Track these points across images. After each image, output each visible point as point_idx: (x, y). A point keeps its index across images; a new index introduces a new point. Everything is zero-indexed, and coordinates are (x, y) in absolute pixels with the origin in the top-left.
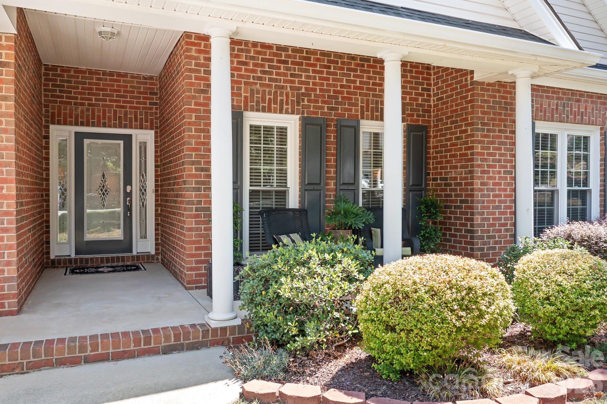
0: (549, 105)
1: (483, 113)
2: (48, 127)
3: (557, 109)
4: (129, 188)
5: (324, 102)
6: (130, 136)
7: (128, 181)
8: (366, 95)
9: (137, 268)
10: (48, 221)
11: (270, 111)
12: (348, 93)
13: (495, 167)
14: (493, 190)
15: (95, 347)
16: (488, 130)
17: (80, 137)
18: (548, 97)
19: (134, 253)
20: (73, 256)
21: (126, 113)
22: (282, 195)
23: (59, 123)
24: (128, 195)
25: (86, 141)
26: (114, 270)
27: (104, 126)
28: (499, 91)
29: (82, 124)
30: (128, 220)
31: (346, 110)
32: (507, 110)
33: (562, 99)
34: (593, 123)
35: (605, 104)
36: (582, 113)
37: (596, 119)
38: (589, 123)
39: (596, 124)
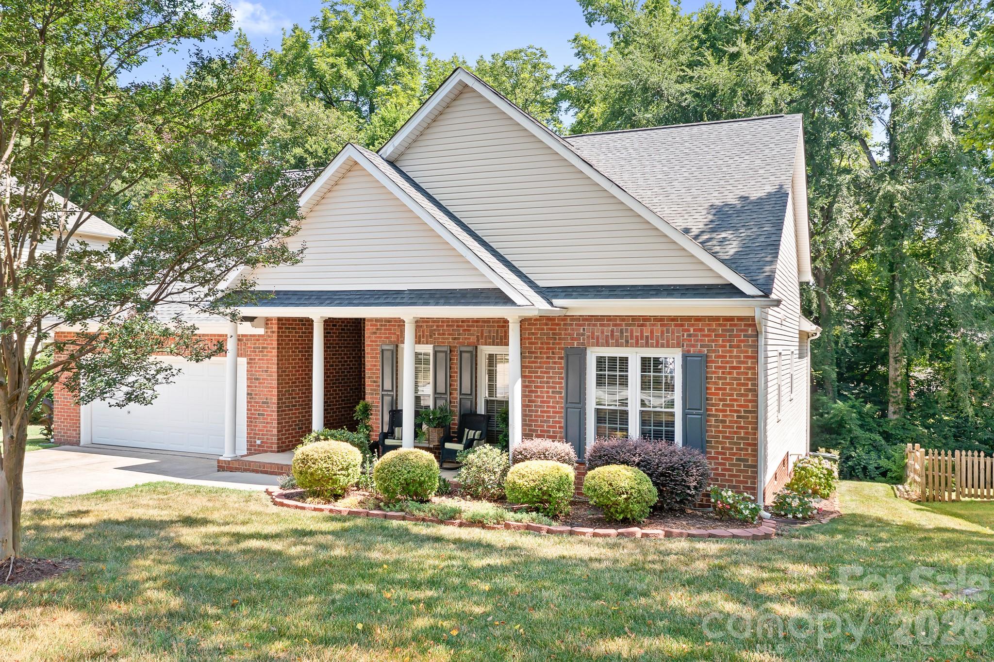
0: (602, 332)
1: (530, 343)
3: (612, 335)
5: (449, 334)
8: (482, 326)
12: (468, 326)
13: (543, 387)
14: (540, 407)
16: (535, 358)
18: (601, 325)
22: (427, 400)
28: (547, 324)
31: (466, 339)
32: (555, 339)
33: (620, 325)
34: (663, 346)
35: (682, 325)
36: (647, 337)
37: (668, 341)
38: (657, 346)
39: (668, 346)
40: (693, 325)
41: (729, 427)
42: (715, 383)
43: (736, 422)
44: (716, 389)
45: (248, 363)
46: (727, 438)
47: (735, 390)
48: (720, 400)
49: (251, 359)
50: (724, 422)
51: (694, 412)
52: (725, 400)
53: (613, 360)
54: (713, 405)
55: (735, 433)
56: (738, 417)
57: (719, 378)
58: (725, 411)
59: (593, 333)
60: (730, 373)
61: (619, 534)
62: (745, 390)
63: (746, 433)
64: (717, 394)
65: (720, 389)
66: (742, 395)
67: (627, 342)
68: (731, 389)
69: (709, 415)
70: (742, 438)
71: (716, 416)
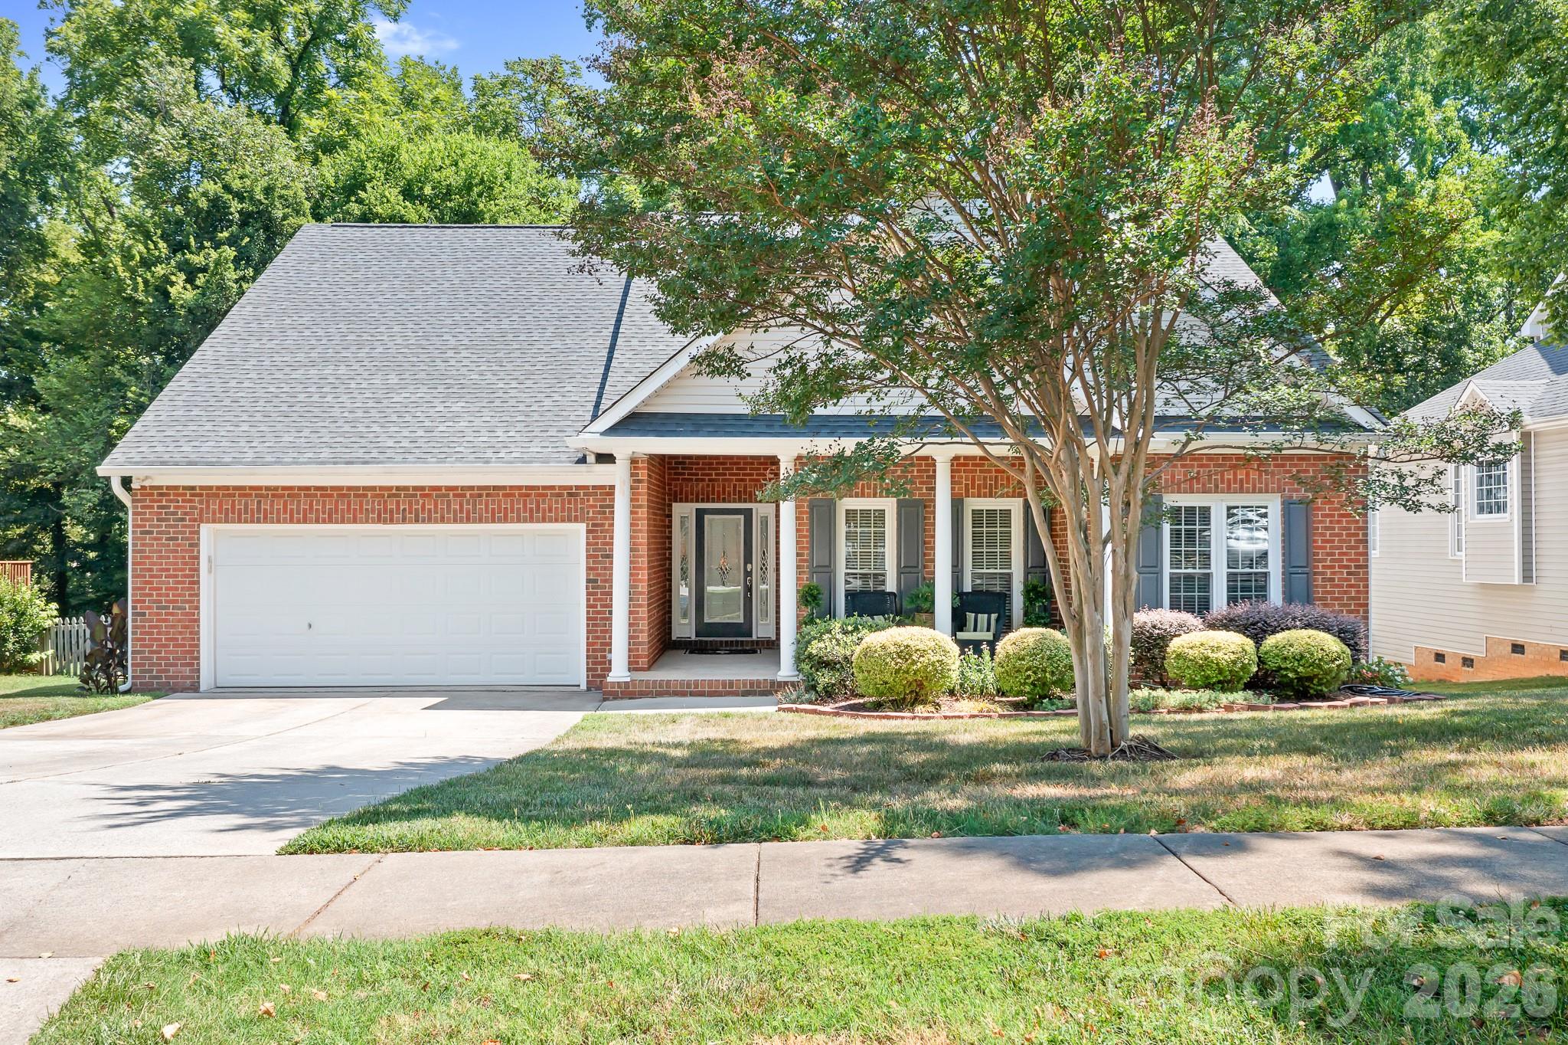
0: (1185, 475)
2: (670, 506)
3: (1197, 479)
4: (749, 567)
5: (921, 483)
6: (751, 510)
7: (748, 559)
8: (972, 471)
9: (754, 652)
10: (670, 601)
11: (863, 496)
15: (696, 686)
17: (700, 514)
19: (754, 638)
20: (693, 638)
21: (745, 487)
22: (880, 578)
23: (681, 501)
24: (748, 574)
25: (706, 517)
26: (732, 652)
27: (724, 501)
29: (703, 501)
30: (748, 602)
33: (1208, 466)
34: (1260, 492)
35: (1283, 466)
36: (1241, 480)
37: (1267, 485)
38: (1254, 492)
39: (1267, 492)
40: (1295, 465)
41: (1338, 586)
42: (1323, 535)
43: (1346, 580)
44: (1324, 541)
45: (588, 532)
46: (1336, 599)
47: (1344, 541)
48: (1328, 554)
49: (594, 525)
50: (1333, 580)
51: (1300, 570)
52: (1333, 554)
53: (1191, 510)
54: (1319, 561)
55: (1345, 592)
56: (1349, 573)
57: (1327, 528)
58: (1333, 567)
59: (1173, 477)
60: (1339, 522)
61: (1351, 705)
62: (1357, 541)
63: (1358, 592)
64: (1324, 548)
65: (1327, 541)
66: (1352, 548)
67: (1217, 487)
68: (1340, 541)
69: (1315, 574)
70: (1353, 598)
71: (1323, 573)
